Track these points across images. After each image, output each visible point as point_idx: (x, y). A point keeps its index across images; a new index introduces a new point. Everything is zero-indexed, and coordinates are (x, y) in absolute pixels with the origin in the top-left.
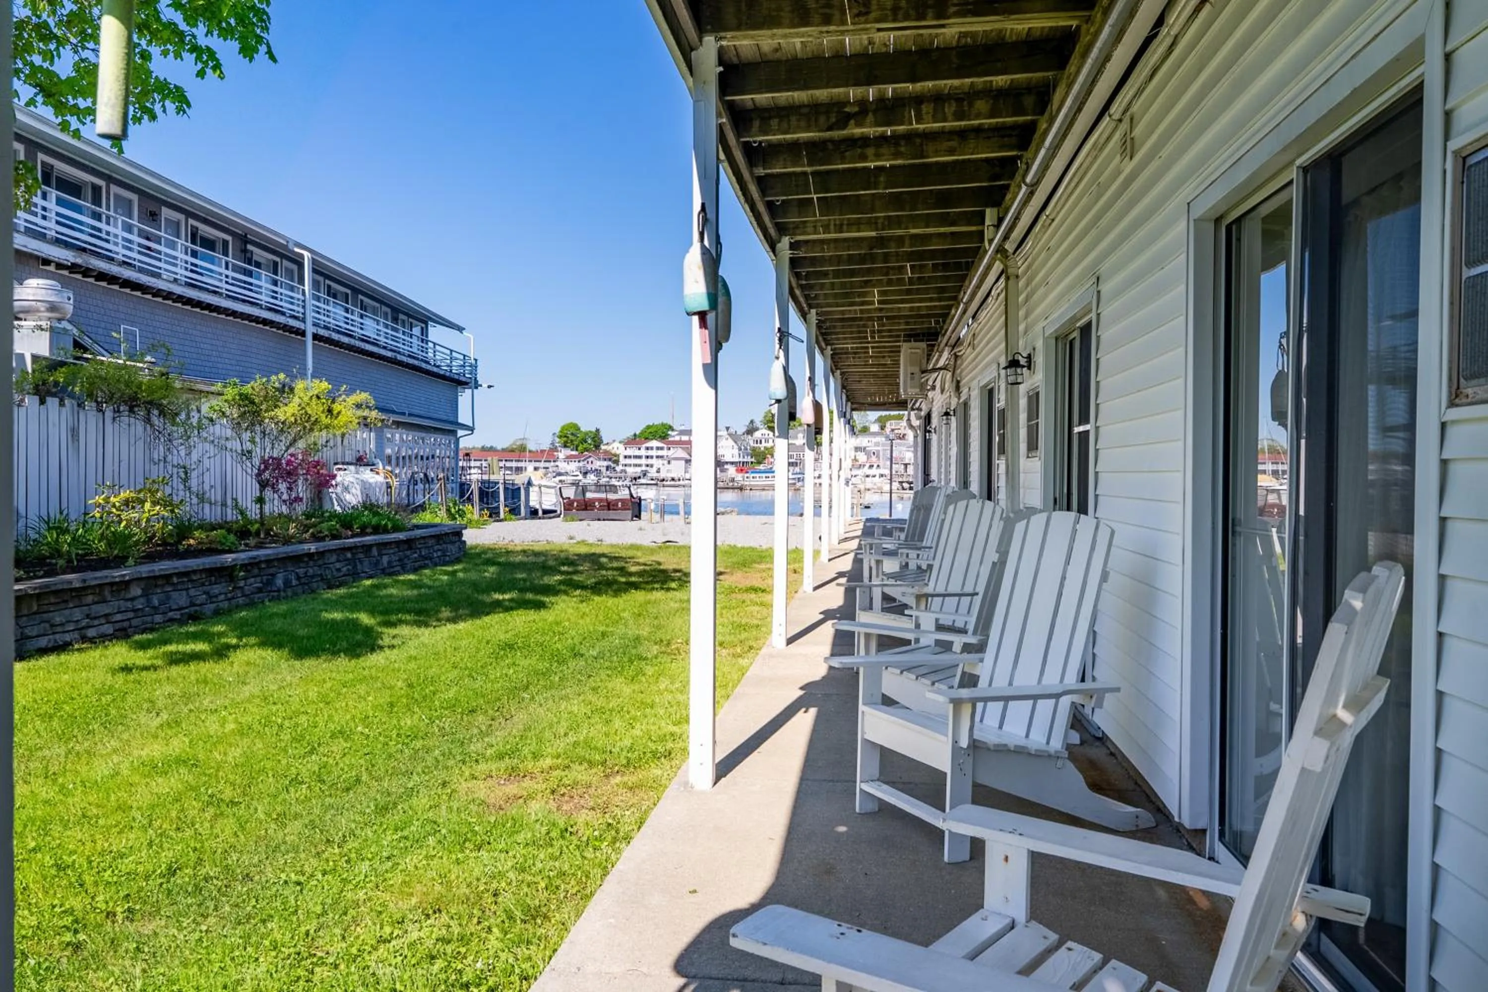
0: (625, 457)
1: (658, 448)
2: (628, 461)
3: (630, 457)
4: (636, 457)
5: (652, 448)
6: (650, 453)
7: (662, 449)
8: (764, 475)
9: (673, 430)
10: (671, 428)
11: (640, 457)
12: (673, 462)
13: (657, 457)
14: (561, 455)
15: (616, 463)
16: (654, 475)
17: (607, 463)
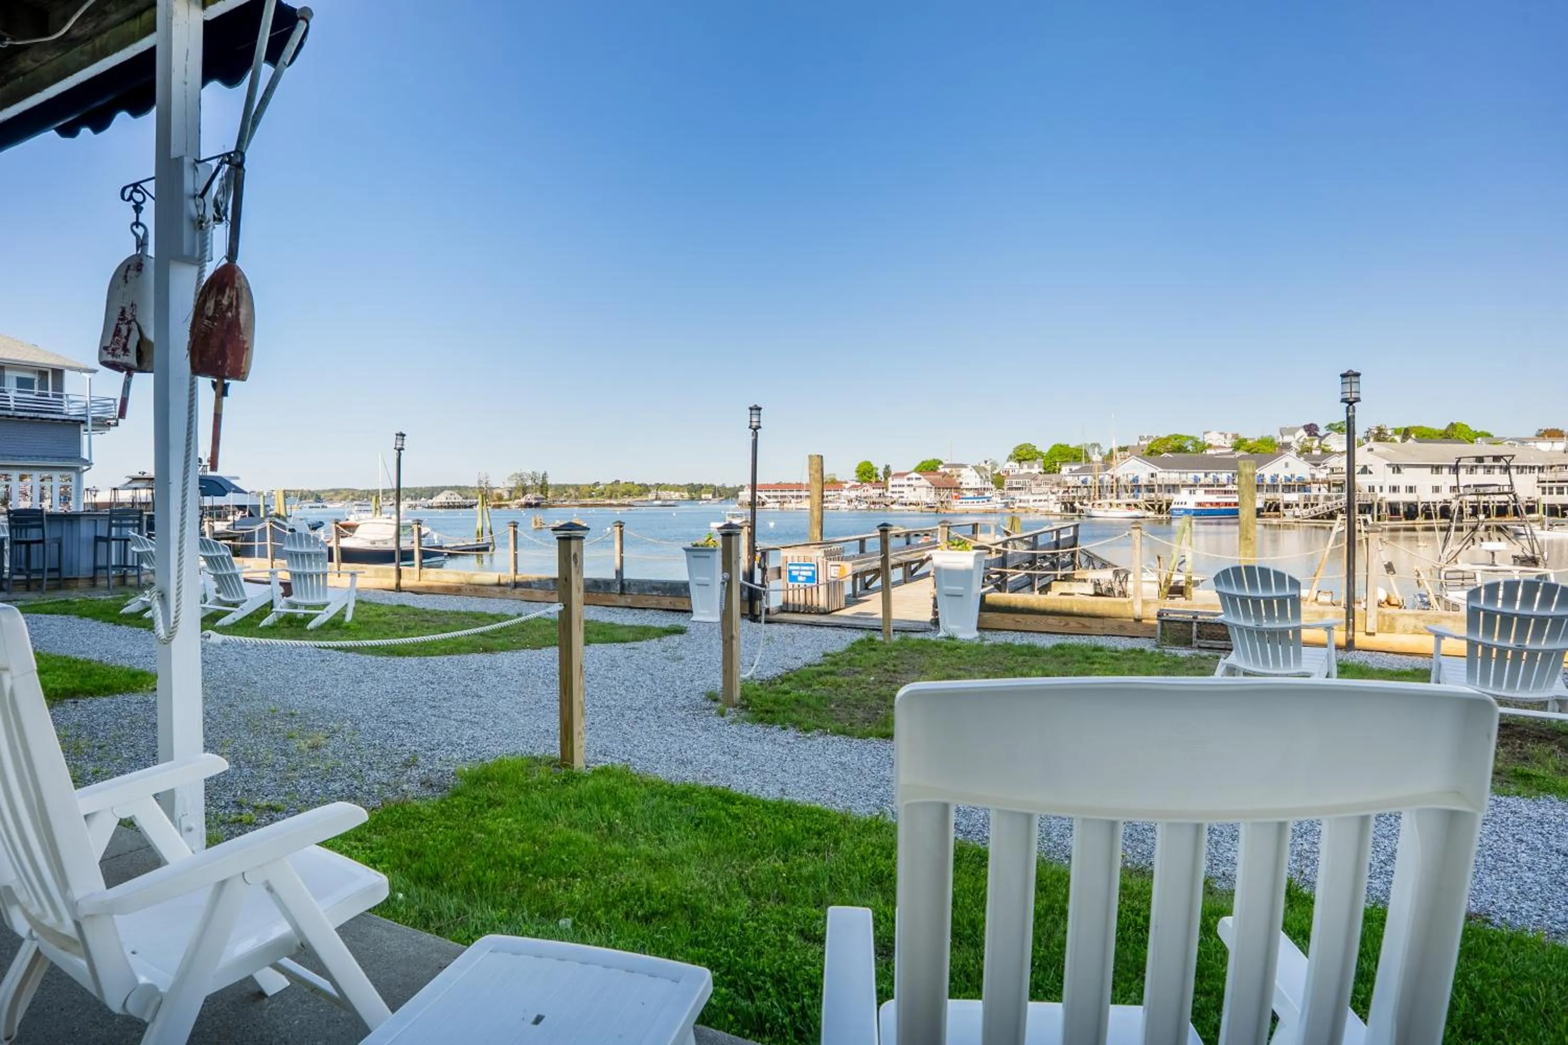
0: (893, 486)
1: (917, 479)
2: (895, 489)
3: (897, 486)
4: (900, 486)
5: (912, 479)
6: (910, 482)
7: (920, 479)
8: (970, 501)
9: (942, 464)
10: (940, 463)
11: (903, 486)
12: (918, 489)
13: (909, 486)
14: (847, 486)
15: (887, 490)
16: (903, 500)
17: (881, 491)
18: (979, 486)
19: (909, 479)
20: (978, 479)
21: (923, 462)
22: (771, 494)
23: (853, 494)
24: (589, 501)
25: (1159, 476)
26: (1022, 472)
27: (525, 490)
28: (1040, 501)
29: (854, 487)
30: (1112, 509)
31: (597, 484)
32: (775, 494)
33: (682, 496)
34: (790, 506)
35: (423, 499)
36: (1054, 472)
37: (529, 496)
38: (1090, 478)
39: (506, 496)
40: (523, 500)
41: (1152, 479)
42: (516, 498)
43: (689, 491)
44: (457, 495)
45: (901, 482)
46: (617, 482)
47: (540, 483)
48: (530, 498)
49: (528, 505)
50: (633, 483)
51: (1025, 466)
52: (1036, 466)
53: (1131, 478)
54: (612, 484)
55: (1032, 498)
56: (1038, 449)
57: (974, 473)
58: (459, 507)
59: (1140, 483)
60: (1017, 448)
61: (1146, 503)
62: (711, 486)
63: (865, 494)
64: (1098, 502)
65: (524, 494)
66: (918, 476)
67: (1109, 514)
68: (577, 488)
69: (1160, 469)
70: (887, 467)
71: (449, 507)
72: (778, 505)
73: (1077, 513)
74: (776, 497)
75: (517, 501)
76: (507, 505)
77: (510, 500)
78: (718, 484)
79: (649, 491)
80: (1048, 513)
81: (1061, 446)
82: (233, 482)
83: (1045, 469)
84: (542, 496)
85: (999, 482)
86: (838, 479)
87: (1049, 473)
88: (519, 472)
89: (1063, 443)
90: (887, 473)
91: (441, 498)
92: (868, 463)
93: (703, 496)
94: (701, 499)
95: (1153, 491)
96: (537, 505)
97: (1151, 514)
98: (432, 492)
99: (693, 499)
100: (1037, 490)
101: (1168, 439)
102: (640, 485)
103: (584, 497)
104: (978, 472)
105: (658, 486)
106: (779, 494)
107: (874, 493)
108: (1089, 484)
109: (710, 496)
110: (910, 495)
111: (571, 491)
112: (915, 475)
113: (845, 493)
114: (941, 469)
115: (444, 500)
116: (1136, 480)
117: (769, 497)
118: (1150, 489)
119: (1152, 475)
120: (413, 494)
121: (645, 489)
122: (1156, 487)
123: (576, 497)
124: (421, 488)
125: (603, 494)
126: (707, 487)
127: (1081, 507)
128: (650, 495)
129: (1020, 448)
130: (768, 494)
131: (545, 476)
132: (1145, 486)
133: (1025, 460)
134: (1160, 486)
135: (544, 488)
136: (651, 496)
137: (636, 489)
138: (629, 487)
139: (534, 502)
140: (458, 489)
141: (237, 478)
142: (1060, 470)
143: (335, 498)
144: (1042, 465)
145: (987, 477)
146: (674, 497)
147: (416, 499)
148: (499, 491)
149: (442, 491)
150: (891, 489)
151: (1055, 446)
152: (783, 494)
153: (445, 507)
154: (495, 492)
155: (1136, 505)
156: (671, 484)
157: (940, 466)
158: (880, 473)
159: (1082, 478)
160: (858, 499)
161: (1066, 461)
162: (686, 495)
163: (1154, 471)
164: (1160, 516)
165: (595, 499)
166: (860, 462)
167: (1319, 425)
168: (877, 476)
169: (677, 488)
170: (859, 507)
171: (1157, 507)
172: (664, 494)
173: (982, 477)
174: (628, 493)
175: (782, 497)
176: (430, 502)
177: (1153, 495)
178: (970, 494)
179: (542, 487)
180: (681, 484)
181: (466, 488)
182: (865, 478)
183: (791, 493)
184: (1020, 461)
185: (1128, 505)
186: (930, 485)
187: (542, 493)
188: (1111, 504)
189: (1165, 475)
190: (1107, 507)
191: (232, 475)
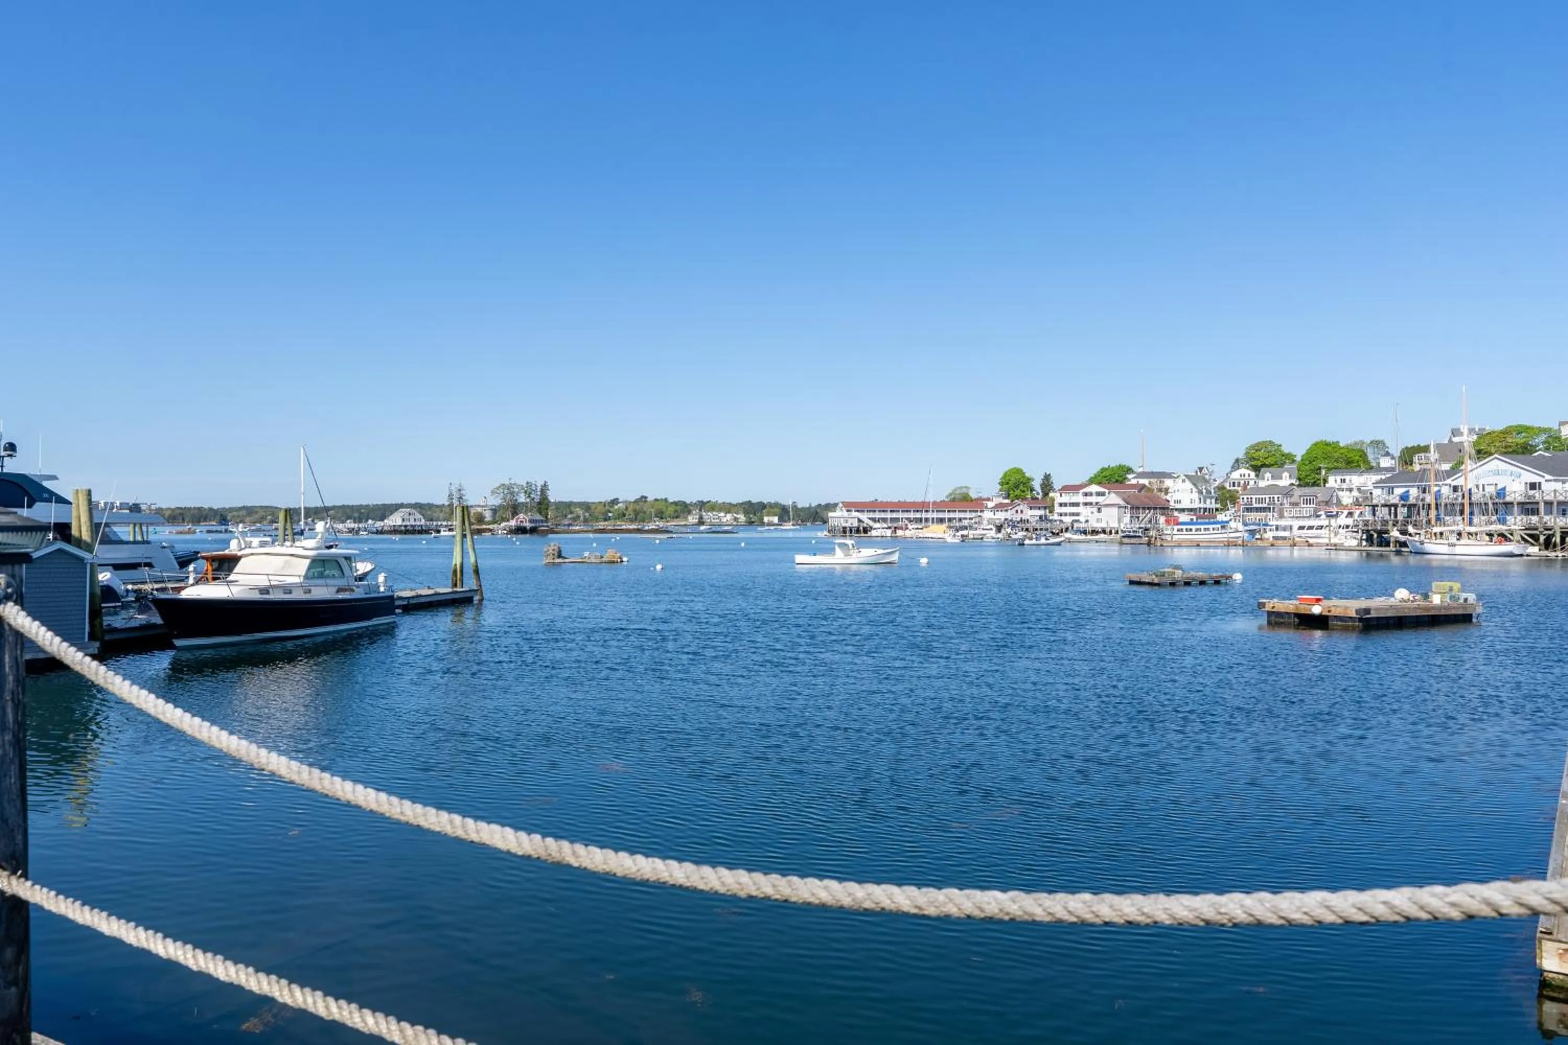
0: (1061, 505)
1: (1098, 494)
2: (1064, 510)
3: (1065, 505)
4: (1070, 504)
5: (1091, 494)
6: (1089, 499)
7: (1103, 494)
8: (1184, 527)
9: (1133, 472)
10: (1130, 470)
11: (1077, 505)
12: (1102, 510)
13: (1086, 504)
14: (990, 504)
15: (1051, 512)
16: (1082, 526)
17: (1042, 512)
18: (1196, 505)
19: (1086, 494)
20: (1195, 496)
21: (1103, 470)
22: (877, 515)
23: (1001, 516)
24: (601, 525)
25: (1545, 486)
26: (1262, 484)
27: (515, 509)
28: (1311, 528)
29: (999, 507)
30: (1462, 542)
31: (615, 502)
32: (883, 515)
33: (736, 519)
34: (908, 533)
35: (370, 522)
36: (1315, 484)
37: (521, 516)
38: (1414, 492)
39: (488, 516)
40: (513, 523)
41: (1532, 492)
42: (504, 519)
43: (746, 513)
44: (418, 516)
45: (1073, 499)
46: (644, 498)
47: (537, 499)
48: (524, 519)
49: (520, 530)
50: (666, 499)
51: (1268, 475)
52: (1285, 475)
53: (1491, 490)
54: (636, 502)
55: (1296, 524)
56: (1286, 449)
57: (1188, 485)
58: (421, 532)
59: (1508, 499)
60: (1252, 447)
61: (1522, 533)
62: (776, 505)
63: (1017, 517)
64: (1437, 529)
65: (515, 513)
66: (1099, 489)
67: (1458, 550)
68: (586, 506)
69: (1548, 477)
70: (1047, 477)
71: (407, 532)
72: (889, 533)
73: (1392, 548)
74: (884, 520)
75: (503, 524)
76: (491, 530)
77: (494, 522)
78: (787, 502)
79: (689, 512)
80: (1337, 548)
81: (1327, 444)
82: (46, 484)
83: (1299, 479)
84: (541, 518)
85: (1226, 498)
86: (973, 495)
87: (1307, 485)
88: (507, 482)
89: (1329, 439)
90: (1047, 485)
91: (395, 520)
92: (1019, 471)
93: (766, 519)
94: (762, 524)
95: (1535, 512)
96: (533, 531)
97: (1534, 550)
98: (384, 511)
99: (751, 523)
100: (1295, 511)
101: (1507, 432)
102: (676, 503)
103: (597, 520)
104: (1194, 485)
105: (702, 505)
106: (889, 515)
107: (1031, 514)
108: (1412, 500)
109: (775, 520)
110: (1088, 517)
111: (579, 511)
112: (1094, 488)
113: (987, 515)
114: (1132, 480)
115: (399, 522)
116: (1501, 493)
117: (874, 520)
118: (1529, 508)
119: (1533, 486)
120: (356, 515)
121: (683, 509)
122: (1542, 507)
123: (586, 520)
124: (367, 506)
125: (624, 515)
126: (771, 506)
127: (1403, 538)
128: (690, 518)
129: (1257, 447)
130: (872, 515)
131: (544, 488)
132: (1519, 503)
133: (1264, 465)
134: (1549, 504)
135: (543, 505)
136: (692, 519)
137: (671, 509)
138: (662, 506)
139: (528, 525)
140: (419, 507)
141: (54, 478)
142: (1325, 481)
143: (248, 519)
144: (1296, 473)
145: (1209, 492)
146: (724, 520)
147: (360, 522)
148: (479, 510)
149: (396, 510)
150: (1057, 509)
151: (1316, 444)
152: (894, 515)
153: (401, 532)
154: (473, 511)
155: (1502, 535)
156: (720, 501)
157: (1130, 476)
158: (1037, 485)
159: (1399, 491)
160: (1013, 525)
161: (1336, 468)
162: (742, 518)
163: (1535, 479)
164: (1552, 554)
165: (612, 522)
166: (1006, 469)
168: (1032, 490)
169: (728, 508)
170: (1014, 537)
171: (1542, 538)
172: (709, 516)
173: (1200, 492)
174: (660, 515)
175: (893, 520)
176: (379, 524)
177: (1534, 519)
178: (1184, 517)
179: (539, 503)
180: (734, 502)
181: (430, 506)
182: (1018, 492)
183: (906, 515)
184: (1257, 469)
185: (1490, 535)
186: (1122, 503)
187: (540, 513)
188: (1460, 534)
189: (1558, 486)
190: (1453, 539)
191: (44, 473)
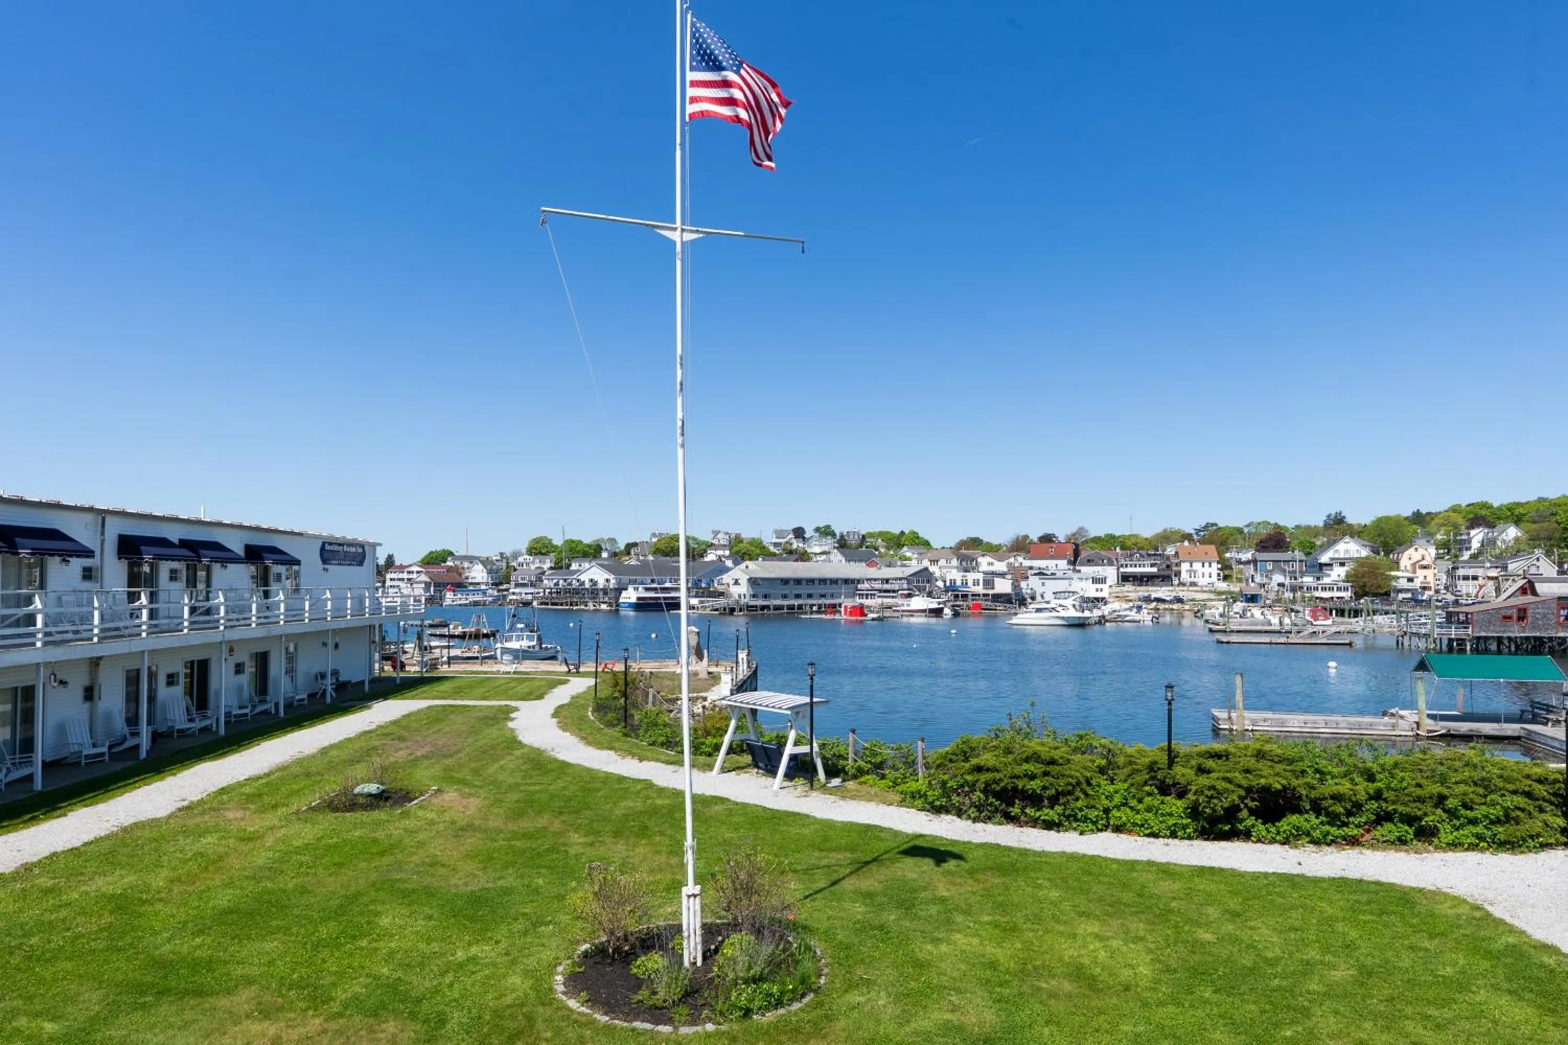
19: (409, 572)
26: (533, 567)
38: (561, 581)
41: (606, 584)
45: (401, 576)
51: (537, 560)
52: (548, 560)
56: (555, 543)
57: (484, 567)
59: (597, 587)
60: (535, 539)
66: (420, 569)
70: (392, 558)
81: (574, 541)
83: (555, 563)
87: (558, 568)
89: (576, 538)
104: (487, 567)
112: (415, 569)
114: (448, 562)
119: (607, 581)
122: (609, 591)
129: (537, 541)
133: (538, 553)
134: (611, 589)
142: (572, 566)
144: (554, 560)
150: (388, 583)
151: (569, 541)
157: (448, 559)
161: (579, 558)
167: (806, 529)
184: (533, 555)
186: (430, 580)
